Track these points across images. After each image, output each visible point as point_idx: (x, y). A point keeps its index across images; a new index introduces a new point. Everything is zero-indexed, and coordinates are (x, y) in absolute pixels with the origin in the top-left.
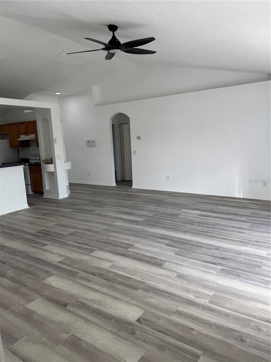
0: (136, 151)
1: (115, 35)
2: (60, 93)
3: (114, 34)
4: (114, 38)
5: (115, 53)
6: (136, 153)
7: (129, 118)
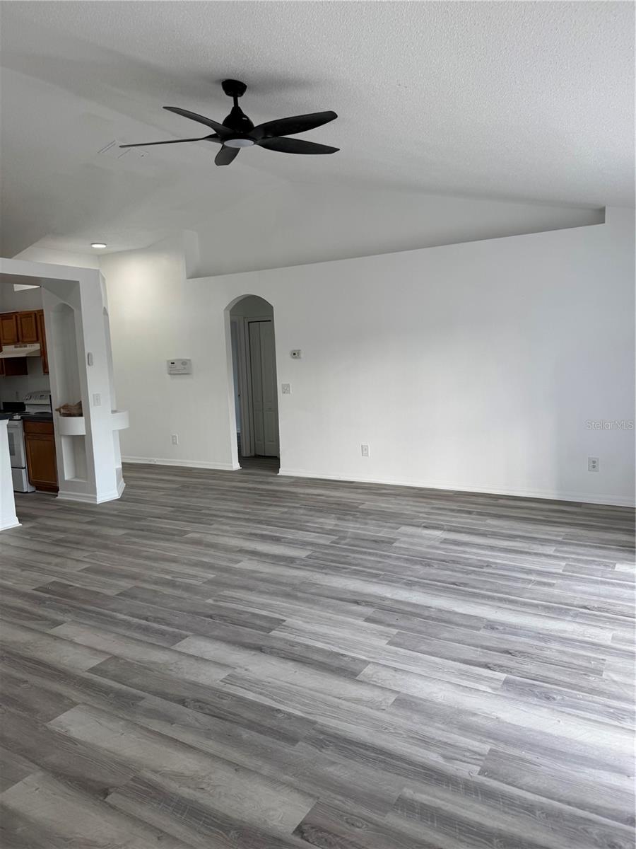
0: (288, 386)
1: (239, 105)
2: (104, 246)
3: (236, 102)
4: (236, 111)
5: (239, 149)
6: (289, 392)
7: (272, 307)
